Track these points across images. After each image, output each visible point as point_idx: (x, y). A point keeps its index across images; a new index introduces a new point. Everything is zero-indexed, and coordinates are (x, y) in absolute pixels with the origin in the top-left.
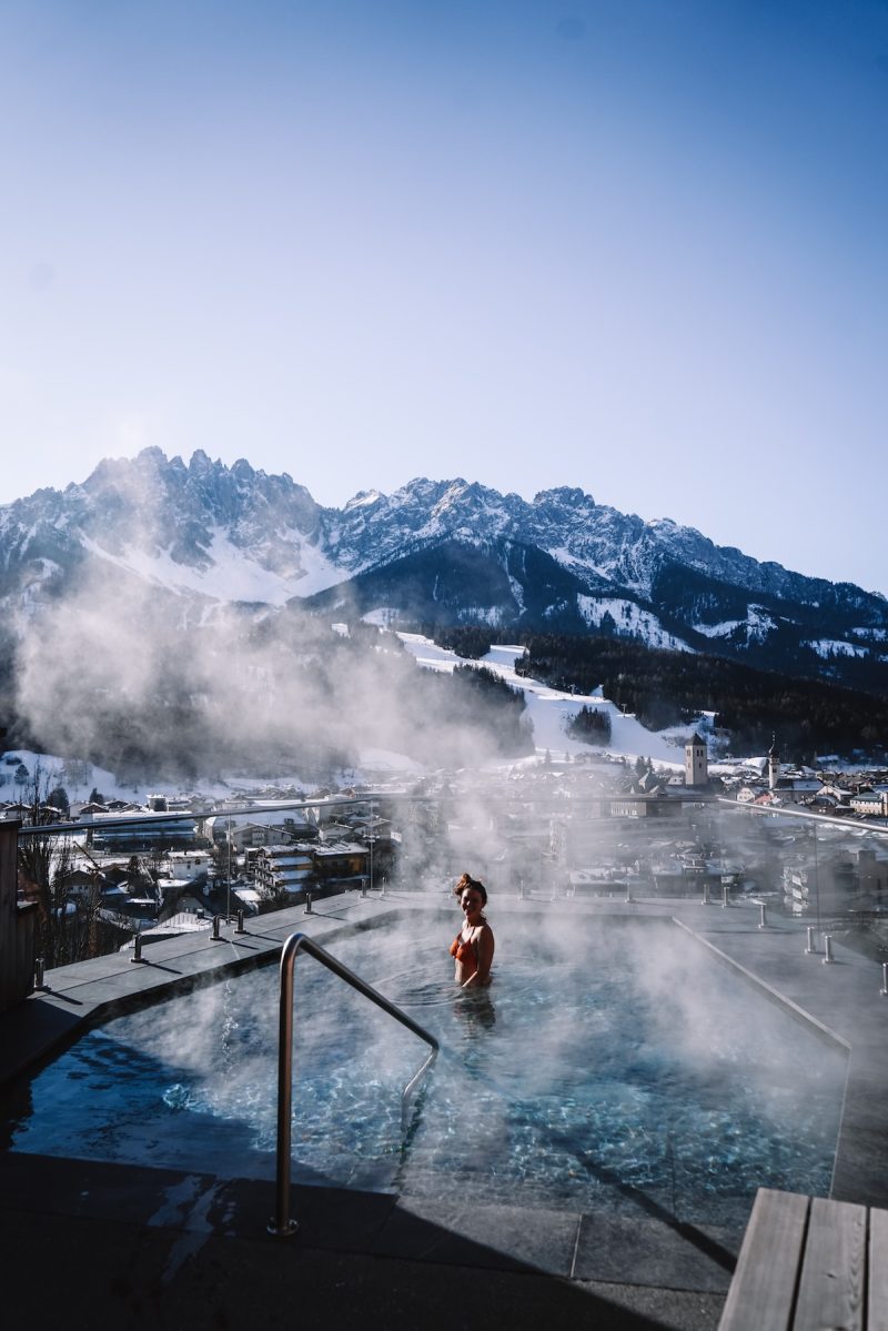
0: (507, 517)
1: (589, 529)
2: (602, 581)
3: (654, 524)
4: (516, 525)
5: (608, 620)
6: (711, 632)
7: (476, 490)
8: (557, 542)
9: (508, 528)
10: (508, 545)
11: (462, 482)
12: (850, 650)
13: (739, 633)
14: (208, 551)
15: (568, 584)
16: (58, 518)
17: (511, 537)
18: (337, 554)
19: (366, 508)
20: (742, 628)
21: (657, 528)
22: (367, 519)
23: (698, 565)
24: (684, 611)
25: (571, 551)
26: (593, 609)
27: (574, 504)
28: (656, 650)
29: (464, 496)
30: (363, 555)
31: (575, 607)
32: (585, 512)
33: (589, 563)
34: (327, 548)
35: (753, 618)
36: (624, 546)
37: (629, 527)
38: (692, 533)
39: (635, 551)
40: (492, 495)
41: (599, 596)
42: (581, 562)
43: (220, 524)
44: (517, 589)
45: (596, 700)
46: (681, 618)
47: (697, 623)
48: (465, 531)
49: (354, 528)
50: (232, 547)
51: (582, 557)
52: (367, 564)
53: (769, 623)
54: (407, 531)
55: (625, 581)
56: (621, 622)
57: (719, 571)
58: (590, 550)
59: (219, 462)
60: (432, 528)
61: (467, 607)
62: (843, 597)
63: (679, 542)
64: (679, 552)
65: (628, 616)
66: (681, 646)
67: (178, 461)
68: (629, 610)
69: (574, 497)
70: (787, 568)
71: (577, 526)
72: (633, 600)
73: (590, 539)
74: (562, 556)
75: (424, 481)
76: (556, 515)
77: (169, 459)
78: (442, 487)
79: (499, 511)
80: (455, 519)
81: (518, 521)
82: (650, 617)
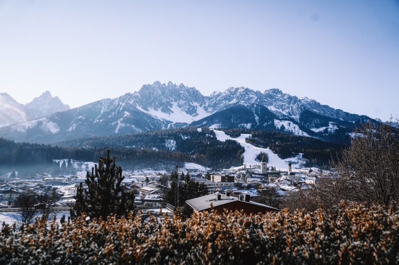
0: (256, 98)
1: (281, 100)
2: (284, 115)
3: (301, 99)
4: (259, 100)
5: (283, 127)
6: (316, 130)
7: (247, 90)
8: (271, 104)
9: (256, 100)
10: (255, 105)
11: (243, 88)
12: (362, 136)
13: (326, 131)
14: (171, 109)
15: (272, 116)
16: (131, 101)
17: (257, 103)
18: (207, 109)
19: (216, 96)
20: (327, 129)
21: (302, 100)
22: (216, 99)
23: (315, 110)
24: (309, 124)
25: (275, 107)
26: (278, 124)
27: (276, 93)
28: (297, 136)
29: (244, 91)
30: (214, 109)
31: (273, 123)
32: (280, 96)
33: (281, 110)
34: (205, 108)
35: (331, 126)
36: (291, 105)
37: (293, 100)
38: (313, 101)
39: (295, 106)
40: (252, 91)
41: (281, 120)
42: (278, 110)
43: (175, 101)
44: (257, 118)
46: (308, 126)
47: (313, 128)
48: (243, 102)
49: (212, 101)
50: (178, 108)
51: (279, 109)
52: (215, 111)
53: (336, 128)
54: (227, 102)
55: (291, 115)
56: (287, 127)
57: (322, 112)
58: (281, 107)
59: (175, 84)
60: (234, 101)
61: (241, 123)
62: (363, 119)
63: (309, 104)
64: (309, 107)
65: (289, 126)
66: (306, 135)
67: (164, 84)
68: (290, 124)
69: (277, 91)
70: (344, 111)
71: (277, 100)
72: (291, 121)
73: (281, 103)
74: (272, 108)
75: (232, 88)
76: (271, 97)
77: (162, 84)
78: (237, 89)
79: (254, 96)
80: (240, 98)
81: (259, 98)
82: (296, 126)
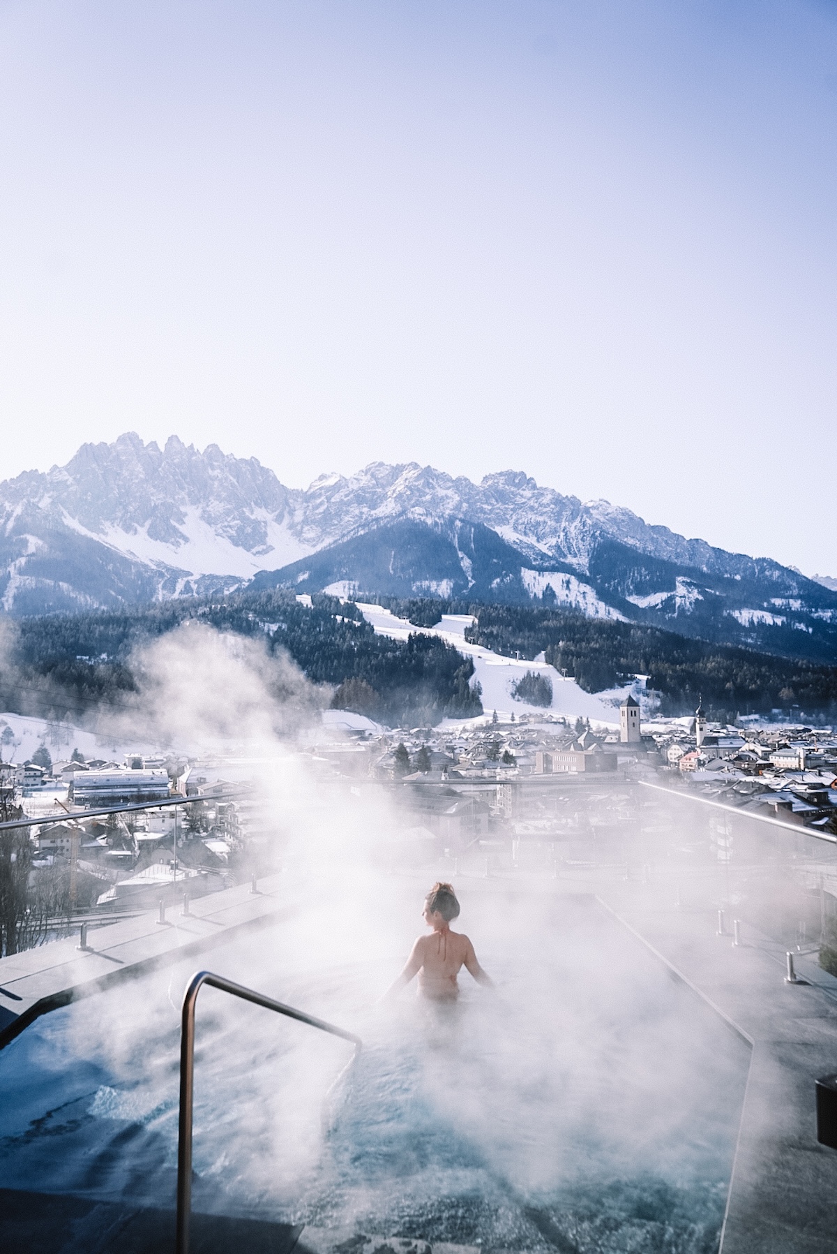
0: (457, 498)
1: (532, 508)
2: (543, 556)
3: (590, 505)
4: (465, 505)
5: (549, 593)
6: (643, 602)
7: (428, 472)
8: (503, 521)
9: (458, 507)
10: (458, 523)
11: (416, 466)
12: (769, 619)
13: (669, 604)
14: (181, 528)
15: (512, 559)
16: (42, 498)
17: (461, 516)
18: (301, 532)
19: (328, 489)
20: (671, 599)
21: (593, 507)
22: (329, 499)
23: (631, 541)
24: (619, 583)
25: (515, 529)
26: (535, 582)
27: (518, 486)
28: (593, 620)
29: (417, 478)
30: (324, 532)
31: (519, 580)
32: (528, 493)
33: (532, 540)
34: (291, 527)
35: (681, 590)
36: (563, 524)
37: (567, 507)
38: (626, 513)
39: (574, 528)
40: (443, 477)
41: (541, 570)
42: (525, 539)
43: (193, 503)
44: (466, 563)
45: (539, 665)
46: (616, 589)
47: (630, 594)
48: (418, 510)
49: (317, 507)
50: (204, 525)
51: (526, 534)
52: (328, 541)
53: (696, 595)
54: (365, 510)
55: (565, 556)
56: (561, 594)
57: (651, 548)
58: (533, 528)
59: (192, 447)
60: (388, 508)
61: (421, 580)
62: (762, 570)
63: (614, 521)
64: (612, 530)
65: (568, 587)
66: (616, 615)
67: (154, 445)
68: (568, 582)
69: (519, 480)
70: (711, 544)
71: (521, 506)
72: (572, 574)
73: (534, 518)
74: (507, 533)
75: (381, 464)
76: (501, 496)
77: (146, 444)
78: (397, 471)
79: (450, 492)
80: (409, 499)
81: (467, 501)
82: (587, 589)
